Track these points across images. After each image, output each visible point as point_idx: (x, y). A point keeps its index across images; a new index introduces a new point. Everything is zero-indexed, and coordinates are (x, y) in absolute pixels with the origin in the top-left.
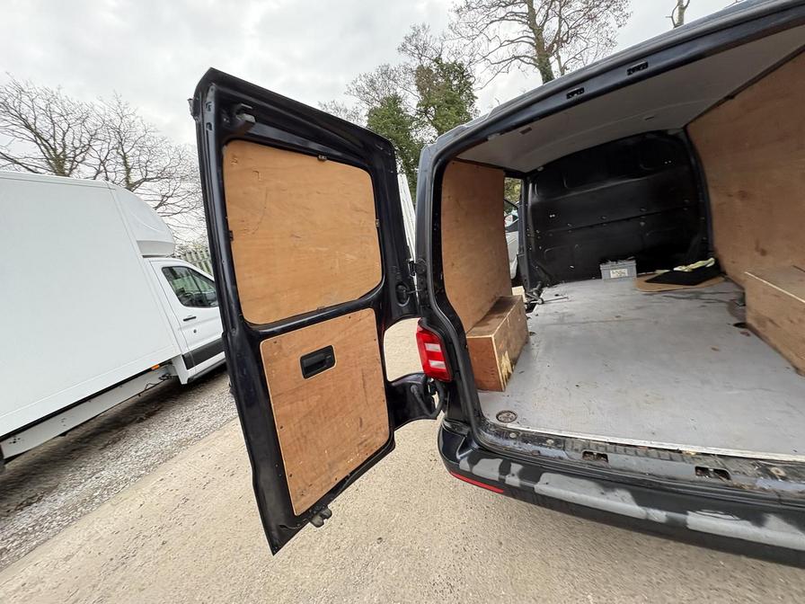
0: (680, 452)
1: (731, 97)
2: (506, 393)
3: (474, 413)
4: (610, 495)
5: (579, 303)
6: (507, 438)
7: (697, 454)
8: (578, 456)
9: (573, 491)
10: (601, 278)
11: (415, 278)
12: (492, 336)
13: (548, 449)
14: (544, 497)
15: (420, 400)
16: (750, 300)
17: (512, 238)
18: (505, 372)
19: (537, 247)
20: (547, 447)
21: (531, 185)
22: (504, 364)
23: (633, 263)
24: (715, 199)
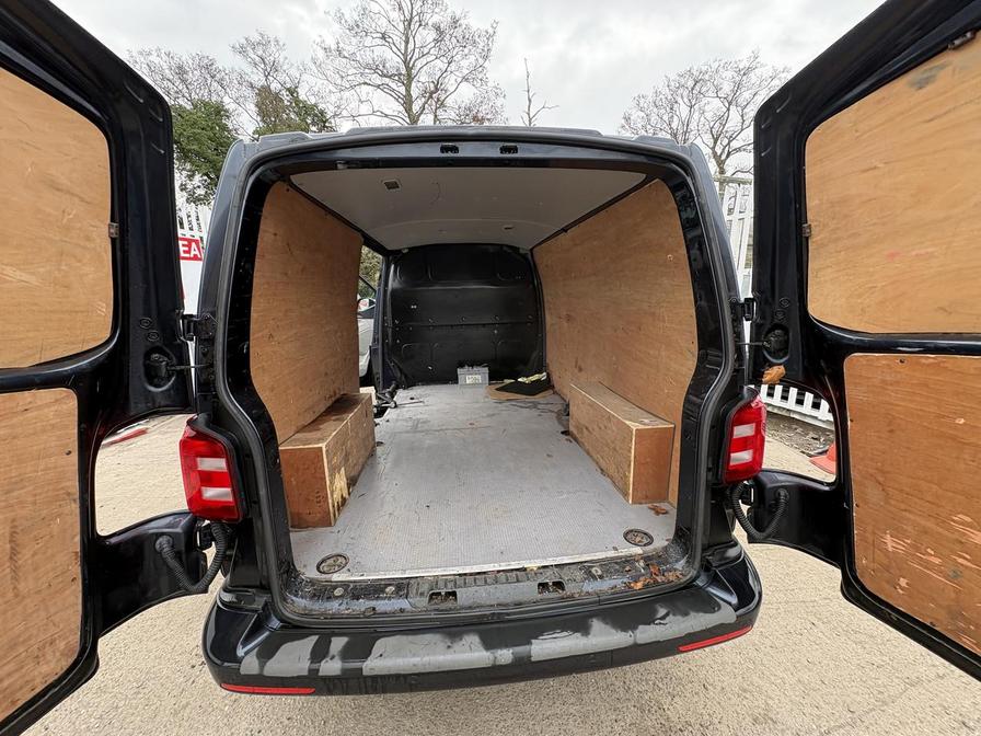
0: (524, 569)
1: (565, 230)
2: (335, 529)
3: (279, 567)
4: (457, 646)
5: (434, 408)
6: (329, 598)
7: (539, 568)
8: (423, 602)
9: (414, 655)
10: (457, 383)
11: (192, 345)
12: (323, 445)
13: (386, 601)
14: (374, 678)
15: (173, 563)
16: (572, 409)
17: (366, 327)
18: (337, 496)
19: (394, 340)
20: (384, 598)
21: (393, 267)
22: (338, 485)
23: (486, 370)
24: (549, 319)
